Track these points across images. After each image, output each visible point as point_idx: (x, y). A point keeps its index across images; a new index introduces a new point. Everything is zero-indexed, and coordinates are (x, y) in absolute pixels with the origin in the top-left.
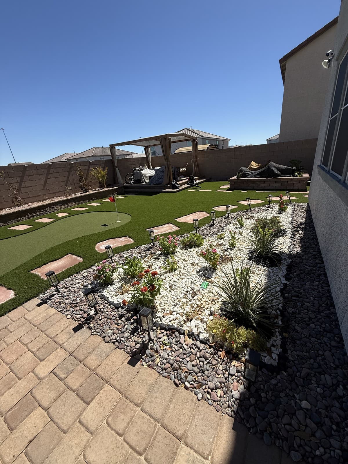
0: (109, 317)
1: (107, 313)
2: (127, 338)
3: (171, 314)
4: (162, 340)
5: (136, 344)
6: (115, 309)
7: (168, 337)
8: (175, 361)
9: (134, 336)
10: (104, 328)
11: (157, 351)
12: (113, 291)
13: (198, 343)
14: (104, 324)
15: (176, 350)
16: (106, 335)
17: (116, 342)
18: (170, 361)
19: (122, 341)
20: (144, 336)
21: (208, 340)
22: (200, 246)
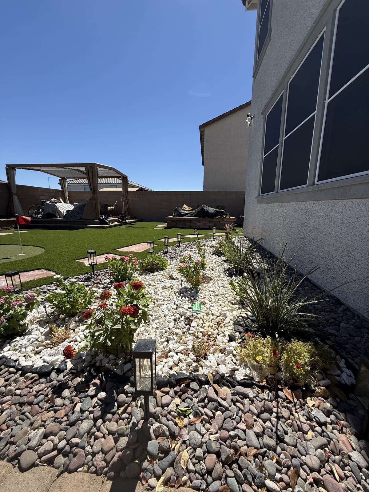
0: (25, 399)
1: (18, 392)
2: (88, 432)
3: (167, 357)
4: (172, 407)
5: (116, 441)
6: (40, 378)
7: (180, 397)
8: (220, 441)
9: (104, 422)
10: (14, 432)
11: (173, 436)
12: (29, 346)
13: (240, 388)
14: (11, 422)
15: (211, 418)
16: (24, 447)
17: (55, 457)
18: (211, 446)
19: (77, 445)
20: (130, 414)
21: (252, 378)
22: (165, 270)
